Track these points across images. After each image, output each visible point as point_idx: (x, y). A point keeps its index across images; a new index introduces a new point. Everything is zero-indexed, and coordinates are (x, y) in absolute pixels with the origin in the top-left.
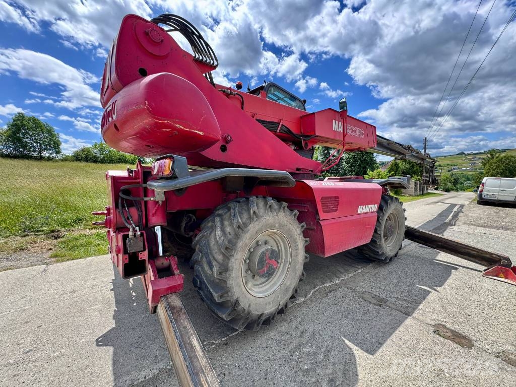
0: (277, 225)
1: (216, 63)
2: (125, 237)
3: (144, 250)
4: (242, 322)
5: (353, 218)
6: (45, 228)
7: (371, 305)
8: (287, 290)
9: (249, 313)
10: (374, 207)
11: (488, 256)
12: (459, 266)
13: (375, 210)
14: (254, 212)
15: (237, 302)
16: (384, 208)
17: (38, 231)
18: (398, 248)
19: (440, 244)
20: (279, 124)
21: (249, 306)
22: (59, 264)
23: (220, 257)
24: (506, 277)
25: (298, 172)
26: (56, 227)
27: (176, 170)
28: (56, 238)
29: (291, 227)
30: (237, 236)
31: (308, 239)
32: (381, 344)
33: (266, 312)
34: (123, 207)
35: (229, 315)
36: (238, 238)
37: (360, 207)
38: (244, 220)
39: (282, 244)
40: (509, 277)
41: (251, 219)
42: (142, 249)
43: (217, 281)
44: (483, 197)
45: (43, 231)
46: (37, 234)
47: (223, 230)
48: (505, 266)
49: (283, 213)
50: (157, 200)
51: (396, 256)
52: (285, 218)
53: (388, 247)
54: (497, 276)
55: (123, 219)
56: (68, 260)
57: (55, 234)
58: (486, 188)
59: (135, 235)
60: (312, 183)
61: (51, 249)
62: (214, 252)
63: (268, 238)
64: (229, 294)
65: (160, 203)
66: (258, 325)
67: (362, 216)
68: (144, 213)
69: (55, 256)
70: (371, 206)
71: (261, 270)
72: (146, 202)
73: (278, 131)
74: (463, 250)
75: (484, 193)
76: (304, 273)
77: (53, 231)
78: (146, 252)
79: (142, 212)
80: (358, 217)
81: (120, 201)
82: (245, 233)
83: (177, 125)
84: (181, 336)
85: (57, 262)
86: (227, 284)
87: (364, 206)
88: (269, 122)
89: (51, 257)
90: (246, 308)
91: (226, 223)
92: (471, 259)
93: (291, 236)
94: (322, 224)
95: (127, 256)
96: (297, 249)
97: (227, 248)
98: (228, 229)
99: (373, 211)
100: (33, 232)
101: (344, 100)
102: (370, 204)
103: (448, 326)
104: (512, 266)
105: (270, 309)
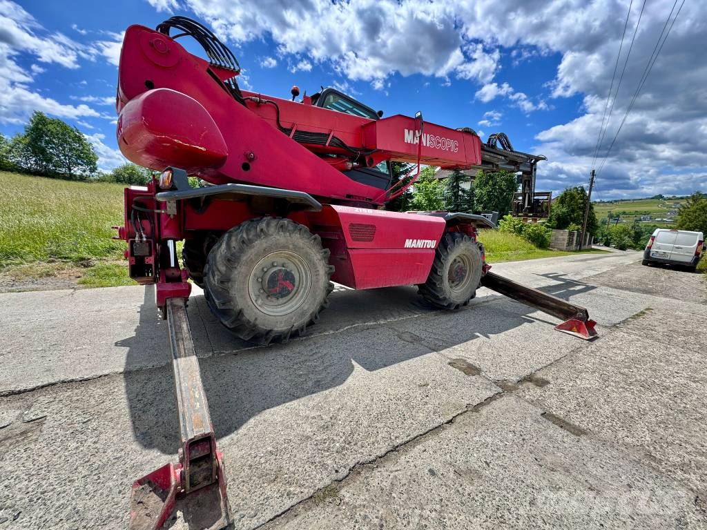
0: (291, 246)
1: (237, 69)
2: (132, 243)
3: (150, 255)
4: (247, 332)
5: (398, 251)
6: (74, 255)
7: (403, 342)
8: (303, 314)
9: (255, 326)
10: (432, 244)
11: (566, 308)
12: (536, 319)
13: (433, 247)
14: (262, 230)
15: (241, 312)
16: (449, 246)
17: (65, 258)
18: (468, 295)
19: (522, 294)
20: (329, 135)
21: (256, 319)
22: (87, 290)
23: (223, 269)
24: (579, 332)
25: (348, 199)
26: (85, 255)
27: (176, 182)
28: (85, 266)
29: (310, 251)
30: (242, 251)
31: (333, 266)
32: (385, 366)
33: (276, 329)
34: (136, 218)
35: (232, 323)
36: (242, 252)
37: (407, 240)
38: (251, 237)
39: (302, 269)
40: (582, 330)
41: (258, 236)
42: (148, 254)
43: (220, 290)
44: (651, 255)
45: (71, 258)
46: (65, 260)
47: (228, 245)
48: (581, 319)
49: (298, 235)
50: (169, 213)
51: (465, 304)
52: (300, 240)
53: (455, 293)
54: (570, 330)
55: (135, 229)
56: (97, 287)
57: (84, 262)
58: (657, 243)
59: (141, 241)
60: (339, 209)
61: (79, 277)
62: (218, 264)
63: (285, 261)
64: (232, 303)
65: (172, 216)
66: (266, 340)
67: (410, 251)
68: (156, 225)
69: (84, 283)
70: (426, 241)
71: (273, 290)
72: (159, 215)
73: (327, 145)
74: (543, 302)
75: (653, 250)
76: (327, 301)
77: (82, 259)
78: (152, 258)
79: (154, 223)
80: (405, 251)
81: (133, 212)
82: (251, 248)
83: (176, 140)
84: (174, 321)
85: (85, 288)
86: (229, 293)
87: (415, 241)
88: (314, 133)
89: (79, 283)
90: (252, 320)
91: (233, 238)
92: (550, 311)
93: (310, 261)
94: (350, 253)
95: (134, 259)
96: (317, 275)
97: (229, 260)
98: (234, 244)
99: (428, 247)
100: (60, 258)
101: (419, 114)
102: (425, 239)
103: (468, 361)
104: (589, 320)
105: (281, 327)
